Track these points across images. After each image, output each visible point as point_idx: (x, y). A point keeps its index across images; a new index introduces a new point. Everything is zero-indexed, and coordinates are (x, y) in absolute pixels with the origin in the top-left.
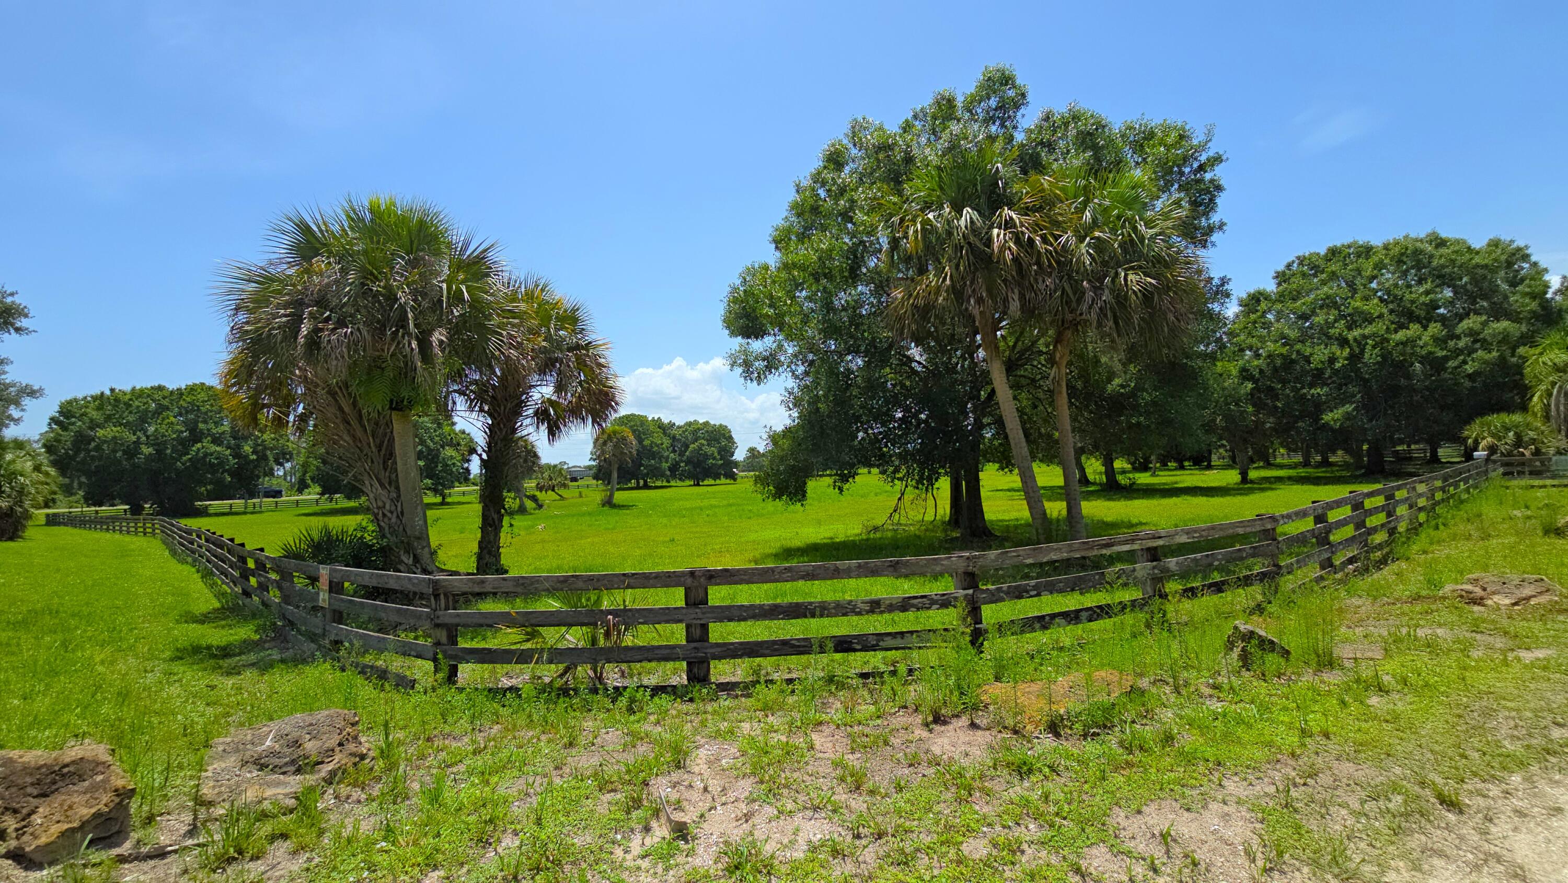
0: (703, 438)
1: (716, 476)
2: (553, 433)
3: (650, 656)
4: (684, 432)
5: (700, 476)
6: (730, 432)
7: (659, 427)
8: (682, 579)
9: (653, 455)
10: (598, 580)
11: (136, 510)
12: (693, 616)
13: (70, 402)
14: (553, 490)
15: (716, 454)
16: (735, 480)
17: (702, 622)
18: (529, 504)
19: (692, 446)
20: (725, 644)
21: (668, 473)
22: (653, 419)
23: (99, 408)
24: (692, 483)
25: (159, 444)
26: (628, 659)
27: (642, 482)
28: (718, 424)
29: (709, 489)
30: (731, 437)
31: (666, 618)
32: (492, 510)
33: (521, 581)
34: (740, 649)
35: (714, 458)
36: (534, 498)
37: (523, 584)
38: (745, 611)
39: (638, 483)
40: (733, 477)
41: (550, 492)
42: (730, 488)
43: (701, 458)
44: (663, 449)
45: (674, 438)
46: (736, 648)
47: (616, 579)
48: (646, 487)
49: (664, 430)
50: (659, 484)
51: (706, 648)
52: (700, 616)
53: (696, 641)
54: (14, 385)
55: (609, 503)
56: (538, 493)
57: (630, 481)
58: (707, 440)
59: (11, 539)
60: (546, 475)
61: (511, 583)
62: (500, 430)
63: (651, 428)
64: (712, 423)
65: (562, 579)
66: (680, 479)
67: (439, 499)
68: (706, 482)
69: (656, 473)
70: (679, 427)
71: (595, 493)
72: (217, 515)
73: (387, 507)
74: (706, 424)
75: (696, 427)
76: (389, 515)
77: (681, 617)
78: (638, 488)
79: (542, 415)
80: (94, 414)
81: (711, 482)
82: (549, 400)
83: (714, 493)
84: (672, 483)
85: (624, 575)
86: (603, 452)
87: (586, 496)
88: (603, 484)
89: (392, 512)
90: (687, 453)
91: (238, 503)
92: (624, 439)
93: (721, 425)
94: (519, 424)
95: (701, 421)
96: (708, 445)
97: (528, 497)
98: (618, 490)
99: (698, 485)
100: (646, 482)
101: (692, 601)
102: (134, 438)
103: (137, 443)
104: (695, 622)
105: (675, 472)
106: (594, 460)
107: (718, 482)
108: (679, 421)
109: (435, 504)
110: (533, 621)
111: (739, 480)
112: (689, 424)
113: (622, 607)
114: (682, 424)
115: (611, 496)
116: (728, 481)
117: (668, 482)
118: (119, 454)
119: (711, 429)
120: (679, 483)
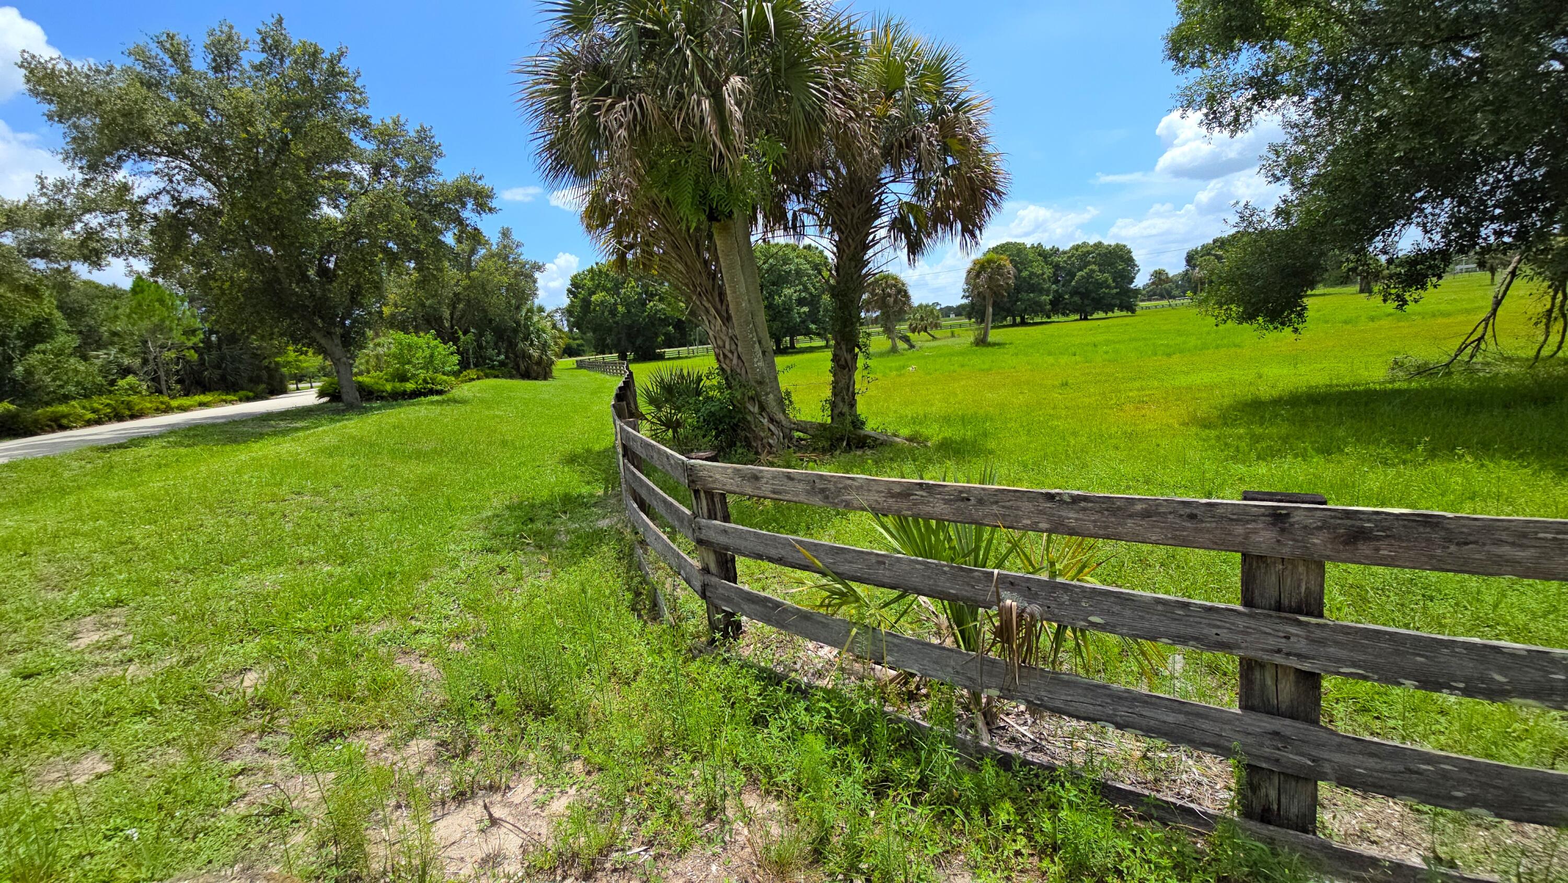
0: (1094, 263)
1: (1108, 308)
2: (915, 248)
3: (1122, 712)
4: (1069, 258)
5: (1089, 309)
6: (1130, 252)
7: (1040, 255)
8: (1239, 530)
9: (1033, 288)
10: (981, 502)
11: (623, 357)
12: (1272, 642)
13: (576, 276)
14: (925, 331)
15: (1110, 281)
16: (1133, 311)
17: (1306, 666)
18: (902, 345)
19: (1080, 273)
20: (1397, 753)
21: (1048, 307)
22: (1033, 247)
23: (592, 279)
24: (1078, 317)
25: (628, 305)
26: (1059, 704)
27: (1018, 319)
28: (1113, 243)
29: (1099, 322)
30: (1131, 260)
31: (1174, 628)
32: (844, 347)
33: (819, 485)
34: (1462, 783)
35: (1108, 287)
36: (906, 339)
37: (823, 491)
38: (1502, 670)
39: (1014, 320)
40: (1131, 309)
41: (922, 333)
42: (1127, 320)
43: (1091, 287)
44: (1044, 280)
45: (1057, 267)
46: (1445, 775)
47: (1027, 506)
48: (1023, 323)
49: (1045, 258)
50: (1038, 320)
51: (1320, 745)
52: (1302, 645)
53: (1274, 711)
54: (527, 263)
55: (982, 342)
56: (909, 334)
57: (1005, 318)
58: (1100, 265)
59: (545, 379)
60: (918, 316)
61: (801, 487)
62: (849, 246)
63: (1031, 256)
64: (1106, 243)
65: (897, 489)
66: (1063, 314)
67: (823, 343)
68: (1095, 316)
69: (1037, 309)
70: (1065, 253)
71: (967, 333)
72: (669, 359)
73: (727, 346)
74: (1099, 245)
75: (1085, 250)
76: (730, 355)
77: (1225, 636)
78: (1014, 325)
79: (899, 225)
80: (589, 284)
81: (1102, 315)
82: (908, 204)
83: (1108, 327)
84: (1054, 319)
85: (1050, 497)
86: (975, 286)
87: (959, 336)
88: (976, 322)
89: (732, 352)
90: (1073, 283)
91: (683, 350)
92: (1000, 267)
93: (1117, 245)
94: (871, 237)
95: (1091, 243)
96: (1100, 271)
97: (901, 338)
98: (993, 328)
99: (1086, 319)
100: (1023, 318)
101: (1271, 592)
102: (613, 301)
103: (615, 304)
104: (1279, 659)
105: (1059, 307)
106: (967, 297)
107: (1110, 314)
108: (1065, 246)
109: (821, 347)
110: (844, 568)
111: (1138, 312)
112: (1077, 248)
113: (1044, 576)
114: (1067, 248)
115: (986, 334)
116: (1124, 313)
117: (1049, 317)
118: (606, 313)
119: (1104, 251)
120: (1062, 318)
